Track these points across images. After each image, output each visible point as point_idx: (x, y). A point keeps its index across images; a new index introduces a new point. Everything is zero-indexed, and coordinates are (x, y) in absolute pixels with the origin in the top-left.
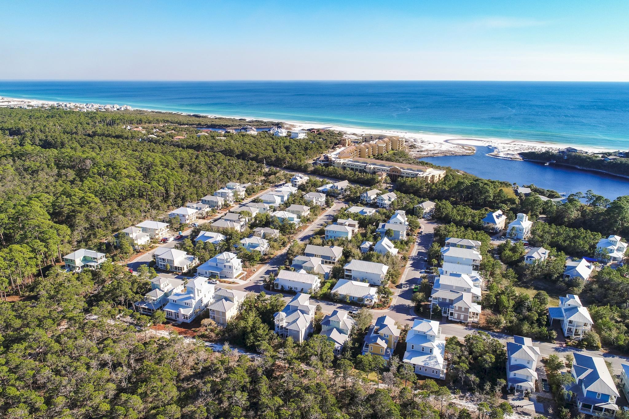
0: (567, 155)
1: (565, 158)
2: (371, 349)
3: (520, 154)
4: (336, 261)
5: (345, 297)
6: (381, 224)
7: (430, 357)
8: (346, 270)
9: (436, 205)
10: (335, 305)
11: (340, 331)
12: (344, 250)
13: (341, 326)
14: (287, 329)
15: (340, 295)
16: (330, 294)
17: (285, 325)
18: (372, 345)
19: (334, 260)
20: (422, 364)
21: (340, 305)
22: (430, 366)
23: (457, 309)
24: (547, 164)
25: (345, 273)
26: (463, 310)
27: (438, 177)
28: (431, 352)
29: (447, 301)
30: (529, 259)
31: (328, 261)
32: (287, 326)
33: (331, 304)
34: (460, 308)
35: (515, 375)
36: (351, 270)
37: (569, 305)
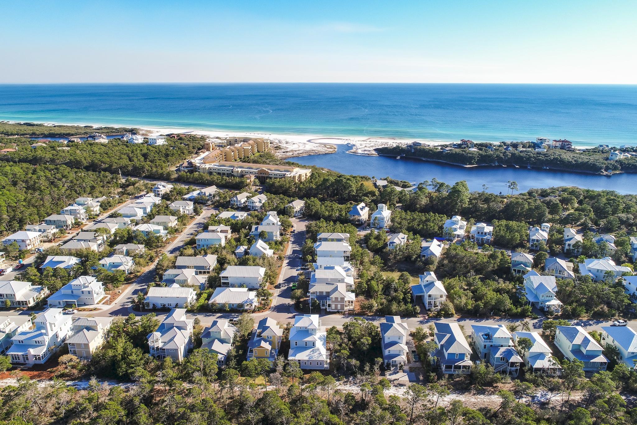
0: (414, 149)
1: (413, 151)
2: (256, 354)
3: (375, 150)
4: (211, 270)
5: (224, 305)
6: (254, 227)
7: (313, 351)
8: (223, 277)
9: (306, 203)
10: (214, 316)
11: (222, 341)
12: (218, 257)
13: (222, 336)
14: (164, 349)
15: (219, 304)
16: (208, 304)
18: (256, 350)
19: (209, 269)
20: (307, 358)
21: (219, 315)
22: (314, 359)
23: (334, 300)
24: (399, 158)
25: (222, 281)
26: (339, 300)
27: (304, 176)
28: (314, 345)
29: (324, 294)
30: (391, 245)
31: (202, 271)
32: (164, 346)
33: (210, 315)
34: (336, 298)
35: (389, 352)
36: (227, 277)
37: (427, 281)
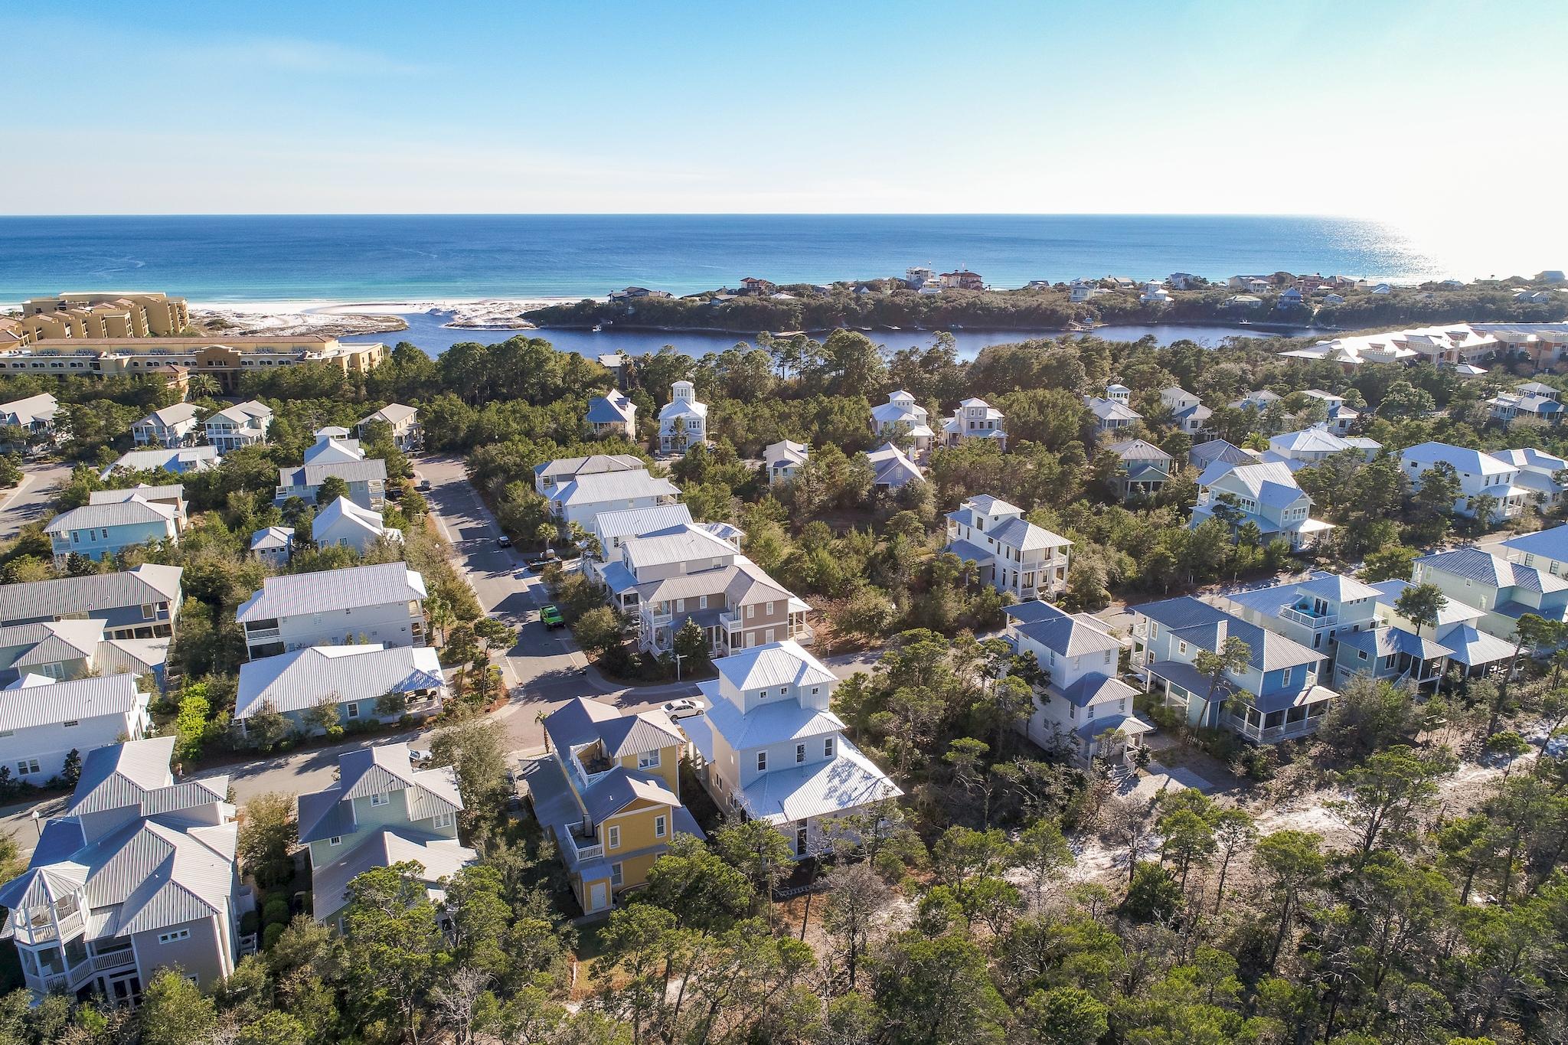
0: (633, 305)
2: (614, 841)
3: (520, 316)
4: (172, 616)
5: (317, 714)
7: (835, 773)
8: (252, 626)
9: (419, 415)
10: (280, 766)
11: (419, 834)
12: (185, 576)
13: (414, 810)
14: (125, 942)
15: (286, 714)
16: (233, 727)
17: (92, 927)
18: (615, 822)
19: (164, 615)
20: (832, 806)
21: (302, 758)
22: (862, 800)
23: (751, 614)
24: (598, 328)
25: (250, 643)
26: (770, 612)
27: (367, 361)
28: (828, 752)
29: (704, 606)
30: (780, 470)
31: (133, 627)
32: (116, 923)
33: (263, 769)
34: (760, 607)
36: (273, 623)
37: (996, 518)
